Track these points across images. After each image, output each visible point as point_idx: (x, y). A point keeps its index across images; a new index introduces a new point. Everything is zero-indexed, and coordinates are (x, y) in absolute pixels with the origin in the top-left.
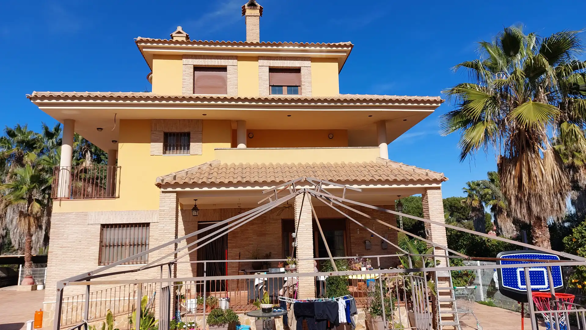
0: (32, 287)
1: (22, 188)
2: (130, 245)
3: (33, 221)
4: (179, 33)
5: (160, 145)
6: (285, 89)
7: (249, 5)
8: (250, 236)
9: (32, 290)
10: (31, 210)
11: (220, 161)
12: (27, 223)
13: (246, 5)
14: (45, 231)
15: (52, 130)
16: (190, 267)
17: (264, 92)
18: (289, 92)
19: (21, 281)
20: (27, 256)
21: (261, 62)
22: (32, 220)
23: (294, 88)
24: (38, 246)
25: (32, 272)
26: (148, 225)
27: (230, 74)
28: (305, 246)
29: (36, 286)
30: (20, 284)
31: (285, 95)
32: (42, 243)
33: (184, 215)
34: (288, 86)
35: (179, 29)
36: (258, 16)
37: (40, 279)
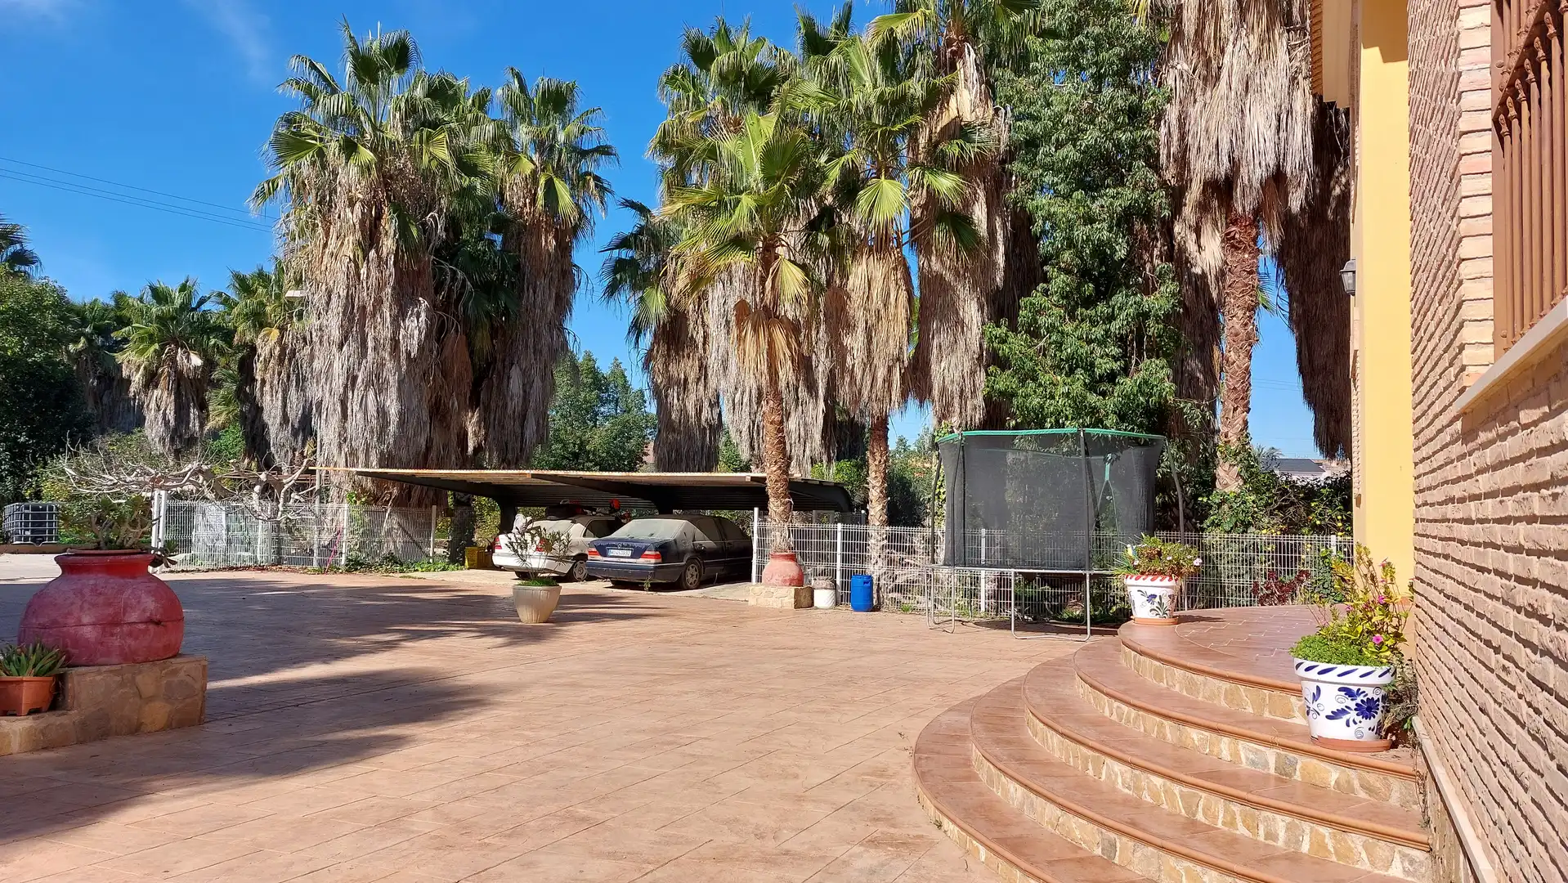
0: (797, 593)
1: (738, 201)
3: (784, 343)
9: (798, 605)
10: (773, 288)
12: (764, 346)
14: (825, 401)
15: (827, 27)
19: (760, 569)
20: (773, 477)
22: (780, 337)
24: (808, 452)
25: (792, 539)
29: (812, 591)
30: (759, 580)
32: (819, 443)
37: (821, 567)
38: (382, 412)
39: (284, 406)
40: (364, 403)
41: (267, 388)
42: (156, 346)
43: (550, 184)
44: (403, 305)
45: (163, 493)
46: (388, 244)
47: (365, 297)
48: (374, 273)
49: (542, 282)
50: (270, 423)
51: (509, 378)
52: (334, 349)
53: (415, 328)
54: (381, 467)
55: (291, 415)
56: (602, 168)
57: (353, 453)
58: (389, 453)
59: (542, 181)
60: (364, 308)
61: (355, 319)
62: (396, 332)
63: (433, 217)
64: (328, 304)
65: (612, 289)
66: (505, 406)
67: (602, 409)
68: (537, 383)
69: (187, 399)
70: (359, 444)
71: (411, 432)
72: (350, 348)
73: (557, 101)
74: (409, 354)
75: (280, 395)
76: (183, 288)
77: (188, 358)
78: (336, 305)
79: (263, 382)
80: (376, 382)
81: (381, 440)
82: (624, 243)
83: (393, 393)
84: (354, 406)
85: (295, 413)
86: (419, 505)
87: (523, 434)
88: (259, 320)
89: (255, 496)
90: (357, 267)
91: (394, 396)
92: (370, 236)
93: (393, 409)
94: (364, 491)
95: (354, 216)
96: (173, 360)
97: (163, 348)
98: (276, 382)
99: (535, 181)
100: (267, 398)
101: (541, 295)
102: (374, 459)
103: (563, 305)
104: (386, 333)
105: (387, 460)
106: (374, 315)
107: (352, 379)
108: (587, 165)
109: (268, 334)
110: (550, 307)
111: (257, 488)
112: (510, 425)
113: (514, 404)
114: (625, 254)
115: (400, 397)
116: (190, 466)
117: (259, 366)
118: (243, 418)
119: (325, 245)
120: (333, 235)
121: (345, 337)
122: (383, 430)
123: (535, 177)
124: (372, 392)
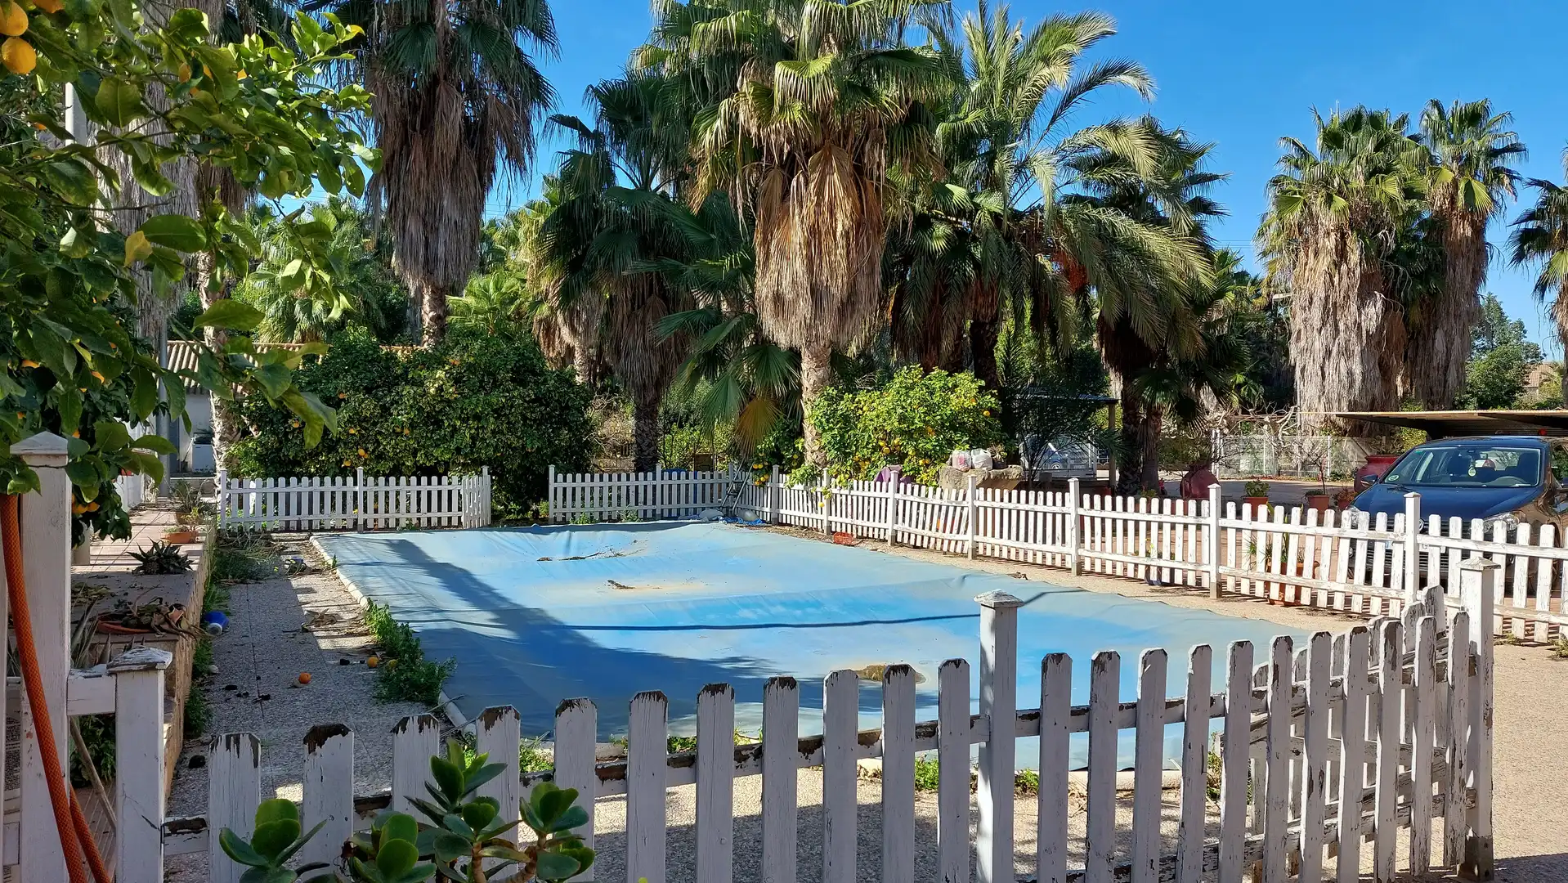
38: (1350, 373)
40: (1338, 369)
43: (1469, 186)
44: (1364, 296)
46: (1354, 257)
47: (1337, 296)
48: (1345, 280)
49: (1460, 262)
51: (1434, 340)
52: (1316, 332)
53: (1373, 312)
54: (1349, 411)
56: (1510, 162)
57: (1329, 401)
58: (1355, 401)
59: (1462, 185)
60: (1337, 304)
61: (1330, 312)
62: (1359, 318)
63: (1384, 234)
64: (1310, 304)
65: (1520, 257)
66: (1430, 360)
67: (1477, 343)
68: (1457, 340)
70: (1334, 397)
71: (1369, 386)
72: (1327, 331)
73: (1474, 118)
74: (1368, 332)
80: (1346, 353)
81: (1349, 393)
82: (1531, 216)
83: (1357, 359)
84: (1329, 369)
86: (1369, 435)
87: (1446, 381)
89: (1265, 432)
90: (1331, 276)
91: (1358, 362)
92: (1342, 254)
93: (1357, 370)
95: (1330, 243)
99: (1456, 187)
101: (1460, 271)
102: (1344, 404)
103: (1478, 276)
104: (1353, 318)
105: (1353, 406)
106: (1343, 308)
107: (1329, 352)
108: (1498, 163)
110: (1468, 281)
111: (1266, 427)
112: (1434, 374)
113: (1439, 359)
114: (1531, 225)
115: (1362, 362)
119: (1306, 263)
120: (1311, 255)
121: (1324, 324)
122: (1351, 386)
123: (1455, 183)
124: (1343, 360)
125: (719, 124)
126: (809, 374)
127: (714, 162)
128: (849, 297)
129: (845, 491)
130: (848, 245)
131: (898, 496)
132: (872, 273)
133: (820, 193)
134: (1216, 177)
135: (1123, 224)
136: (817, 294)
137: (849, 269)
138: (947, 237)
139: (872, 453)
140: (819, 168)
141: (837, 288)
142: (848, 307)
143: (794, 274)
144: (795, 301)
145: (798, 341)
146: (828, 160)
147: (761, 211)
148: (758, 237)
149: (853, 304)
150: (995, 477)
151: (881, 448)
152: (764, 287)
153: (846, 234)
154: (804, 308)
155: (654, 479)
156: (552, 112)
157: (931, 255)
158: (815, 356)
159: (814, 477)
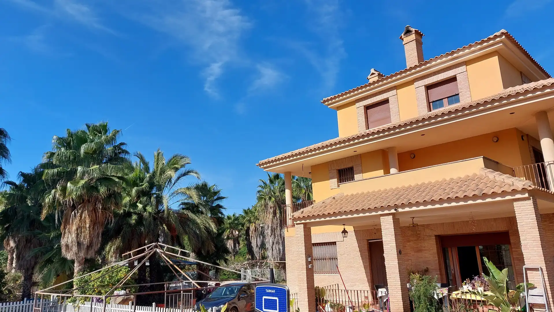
2: (326, 259)
4: (373, 74)
5: (335, 181)
6: (445, 101)
7: (404, 34)
8: (408, 252)
11: (343, 193)
13: (402, 35)
16: (366, 278)
17: (422, 112)
18: (450, 103)
21: (416, 84)
23: (454, 98)
26: (334, 243)
27: (392, 104)
28: (392, 265)
31: (447, 108)
33: (356, 235)
34: (448, 97)
35: (372, 71)
36: (414, 40)
38: (279, 249)
39: (257, 242)
40: (276, 248)
41: (253, 238)
42: (229, 230)
43: (309, 194)
45: (243, 269)
46: (278, 215)
47: (275, 226)
48: (276, 221)
50: (254, 246)
52: (270, 237)
54: (280, 261)
55: (258, 245)
57: (274, 258)
59: (307, 194)
60: (275, 228)
61: (273, 231)
62: (281, 232)
64: (268, 228)
69: (236, 242)
70: (276, 256)
72: (272, 236)
75: (256, 239)
76: (234, 215)
77: (235, 232)
78: (270, 228)
79: (252, 236)
81: (279, 255)
84: (274, 248)
85: (259, 244)
88: (250, 221)
89: (258, 268)
90: (273, 220)
91: (281, 246)
92: (275, 213)
94: (277, 266)
95: (272, 211)
96: (232, 233)
97: (230, 230)
98: (254, 236)
99: (305, 195)
100: (253, 240)
104: (279, 233)
106: (276, 229)
107: (273, 243)
109: (252, 225)
111: (258, 266)
116: (245, 262)
117: (250, 233)
118: (247, 245)
119: (267, 216)
120: (268, 214)
121: (272, 235)
122: (280, 252)
123: (305, 193)
124: (277, 245)
125: (51, 196)
126: (77, 267)
127: (49, 206)
128: (90, 245)
129: (83, 305)
130: (90, 230)
131: (95, 307)
132: (98, 237)
133: (81, 216)
134: (224, 198)
135: (191, 215)
136: (79, 244)
137: (90, 236)
138: (136, 220)
139: (92, 293)
140: (81, 209)
141: (86, 242)
142: (89, 247)
143: (72, 238)
144: (72, 246)
145: (74, 258)
146: (85, 207)
147: (64, 220)
148: (62, 227)
149: (92, 246)
150: (126, 299)
151: (95, 291)
152: (63, 242)
153: (90, 227)
154: (75, 249)
155: (23, 303)
156: (6, 180)
157: (130, 225)
158: (79, 262)
159: (75, 301)
